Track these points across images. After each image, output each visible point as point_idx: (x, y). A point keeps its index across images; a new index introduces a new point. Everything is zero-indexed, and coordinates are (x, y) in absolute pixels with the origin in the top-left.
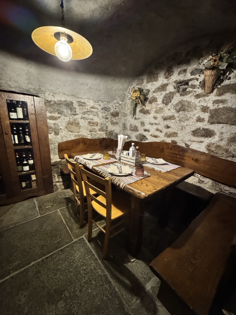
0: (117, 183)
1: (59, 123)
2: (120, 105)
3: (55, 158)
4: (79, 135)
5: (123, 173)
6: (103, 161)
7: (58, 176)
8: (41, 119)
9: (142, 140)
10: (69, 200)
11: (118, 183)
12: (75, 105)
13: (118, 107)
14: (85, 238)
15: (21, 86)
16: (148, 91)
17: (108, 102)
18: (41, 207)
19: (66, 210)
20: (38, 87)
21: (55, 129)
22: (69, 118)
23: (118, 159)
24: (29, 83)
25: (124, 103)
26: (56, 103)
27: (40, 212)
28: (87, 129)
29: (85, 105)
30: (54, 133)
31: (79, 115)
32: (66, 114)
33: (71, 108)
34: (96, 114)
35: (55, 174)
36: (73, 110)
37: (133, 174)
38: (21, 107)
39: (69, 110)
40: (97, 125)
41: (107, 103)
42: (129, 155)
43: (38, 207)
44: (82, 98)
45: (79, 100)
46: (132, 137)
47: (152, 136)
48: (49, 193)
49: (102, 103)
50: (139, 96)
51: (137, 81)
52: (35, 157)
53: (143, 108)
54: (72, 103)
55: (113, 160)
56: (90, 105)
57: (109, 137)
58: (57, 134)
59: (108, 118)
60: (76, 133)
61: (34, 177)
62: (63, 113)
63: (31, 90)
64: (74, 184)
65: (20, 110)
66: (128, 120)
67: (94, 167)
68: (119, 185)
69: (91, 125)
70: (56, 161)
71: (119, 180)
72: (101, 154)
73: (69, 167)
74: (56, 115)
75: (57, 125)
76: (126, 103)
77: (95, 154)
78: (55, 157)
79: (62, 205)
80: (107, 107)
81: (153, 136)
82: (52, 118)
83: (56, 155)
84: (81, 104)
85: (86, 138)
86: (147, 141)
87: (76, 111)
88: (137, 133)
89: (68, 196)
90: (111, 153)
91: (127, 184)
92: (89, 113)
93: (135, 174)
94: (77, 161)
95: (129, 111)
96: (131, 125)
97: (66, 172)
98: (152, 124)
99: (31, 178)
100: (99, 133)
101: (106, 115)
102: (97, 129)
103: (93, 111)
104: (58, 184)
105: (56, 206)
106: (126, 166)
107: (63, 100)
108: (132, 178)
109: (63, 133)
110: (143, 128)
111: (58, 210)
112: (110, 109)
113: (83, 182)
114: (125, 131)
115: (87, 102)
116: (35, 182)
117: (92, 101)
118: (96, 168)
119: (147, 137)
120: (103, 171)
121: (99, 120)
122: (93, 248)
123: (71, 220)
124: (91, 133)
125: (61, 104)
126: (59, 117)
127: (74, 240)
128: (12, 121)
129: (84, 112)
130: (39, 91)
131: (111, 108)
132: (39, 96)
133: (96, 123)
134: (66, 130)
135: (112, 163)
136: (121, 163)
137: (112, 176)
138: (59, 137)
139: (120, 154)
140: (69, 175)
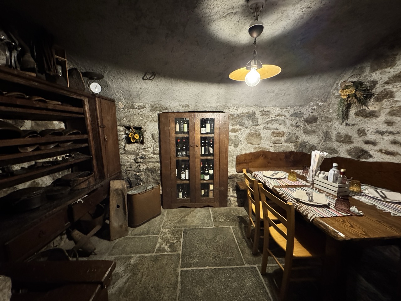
0: (303, 212)
1: (239, 135)
2: (320, 107)
3: (232, 171)
4: (260, 147)
5: (314, 202)
6: (287, 182)
7: (233, 190)
8: (224, 132)
9: (359, 157)
10: (242, 220)
11: (305, 213)
12: (258, 115)
13: (316, 110)
14: (257, 269)
15: (212, 106)
16: (374, 83)
17: (300, 106)
18: (216, 219)
19: (238, 229)
20: (224, 104)
21: (235, 141)
22: (250, 129)
23: (310, 182)
24: (218, 102)
25: (326, 104)
26: (238, 116)
27: (214, 223)
28: (270, 141)
29: (269, 114)
30: (233, 145)
31: (261, 126)
32: (247, 125)
33: (253, 119)
34: (282, 122)
35: (230, 188)
36: (254, 120)
37: (330, 207)
38: (209, 123)
39: (251, 122)
40: (283, 135)
41: (298, 107)
42: (327, 179)
43: (213, 218)
44: (266, 107)
45: (262, 109)
46: (340, 152)
47: (382, 153)
48: (223, 207)
49: (291, 108)
50: (355, 93)
51: (351, 71)
52: (215, 168)
53: (363, 109)
54: (255, 114)
55: (302, 182)
56: (275, 113)
57: (299, 150)
58: (236, 146)
59: (299, 126)
60: (256, 145)
61: (211, 187)
62: (244, 124)
63: (219, 107)
64: (250, 202)
65: (208, 125)
66: (333, 126)
67: (274, 188)
68: (306, 215)
69: (275, 135)
70: (233, 174)
71: (307, 209)
72: (286, 173)
73: (247, 183)
74: (238, 127)
75: (237, 137)
76: (330, 104)
77: (278, 172)
78: (232, 169)
79: (235, 223)
80: (298, 112)
81: (384, 152)
82: (234, 131)
83: (233, 167)
84: (265, 113)
85: (268, 150)
86: (370, 160)
87: (258, 121)
88: (349, 147)
89: (241, 215)
90: (300, 172)
91: (318, 216)
92: (273, 122)
93: (334, 207)
94: (256, 178)
95: (335, 114)
96: (339, 133)
97: (242, 187)
98: (382, 133)
99: (209, 187)
100: (286, 144)
101: (296, 122)
102: (282, 140)
103: (279, 119)
104: (232, 199)
105: (229, 221)
106: (321, 194)
107: (246, 112)
108: (327, 211)
109: (242, 146)
110: (363, 139)
111: (231, 227)
112: (303, 114)
113: (261, 202)
114: (328, 142)
115: (272, 109)
116: (212, 192)
117: (278, 108)
118: (278, 190)
119: (371, 153)
120: (286, 194)
121: (286, 129)
122: (267, 285)
123: (243, 242)
124: (274, 145)
125: (243, 116)
126: (240, 129)
127: (246, 265)
128: (202, 135)
129: (267, 122)
130: (225, 107)
131: (305, 112)
132: (225, 111)
133: (282, 133)
134: (246, 142)
135: (300, 186)
136: (314, 188)
137: (297, 202)
138: (238, 149)
139: (314, 175)
140: (245, 191)
